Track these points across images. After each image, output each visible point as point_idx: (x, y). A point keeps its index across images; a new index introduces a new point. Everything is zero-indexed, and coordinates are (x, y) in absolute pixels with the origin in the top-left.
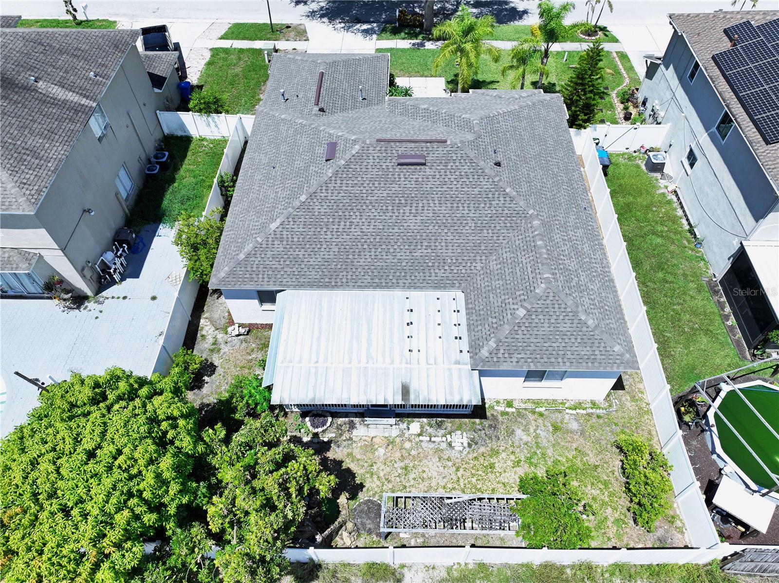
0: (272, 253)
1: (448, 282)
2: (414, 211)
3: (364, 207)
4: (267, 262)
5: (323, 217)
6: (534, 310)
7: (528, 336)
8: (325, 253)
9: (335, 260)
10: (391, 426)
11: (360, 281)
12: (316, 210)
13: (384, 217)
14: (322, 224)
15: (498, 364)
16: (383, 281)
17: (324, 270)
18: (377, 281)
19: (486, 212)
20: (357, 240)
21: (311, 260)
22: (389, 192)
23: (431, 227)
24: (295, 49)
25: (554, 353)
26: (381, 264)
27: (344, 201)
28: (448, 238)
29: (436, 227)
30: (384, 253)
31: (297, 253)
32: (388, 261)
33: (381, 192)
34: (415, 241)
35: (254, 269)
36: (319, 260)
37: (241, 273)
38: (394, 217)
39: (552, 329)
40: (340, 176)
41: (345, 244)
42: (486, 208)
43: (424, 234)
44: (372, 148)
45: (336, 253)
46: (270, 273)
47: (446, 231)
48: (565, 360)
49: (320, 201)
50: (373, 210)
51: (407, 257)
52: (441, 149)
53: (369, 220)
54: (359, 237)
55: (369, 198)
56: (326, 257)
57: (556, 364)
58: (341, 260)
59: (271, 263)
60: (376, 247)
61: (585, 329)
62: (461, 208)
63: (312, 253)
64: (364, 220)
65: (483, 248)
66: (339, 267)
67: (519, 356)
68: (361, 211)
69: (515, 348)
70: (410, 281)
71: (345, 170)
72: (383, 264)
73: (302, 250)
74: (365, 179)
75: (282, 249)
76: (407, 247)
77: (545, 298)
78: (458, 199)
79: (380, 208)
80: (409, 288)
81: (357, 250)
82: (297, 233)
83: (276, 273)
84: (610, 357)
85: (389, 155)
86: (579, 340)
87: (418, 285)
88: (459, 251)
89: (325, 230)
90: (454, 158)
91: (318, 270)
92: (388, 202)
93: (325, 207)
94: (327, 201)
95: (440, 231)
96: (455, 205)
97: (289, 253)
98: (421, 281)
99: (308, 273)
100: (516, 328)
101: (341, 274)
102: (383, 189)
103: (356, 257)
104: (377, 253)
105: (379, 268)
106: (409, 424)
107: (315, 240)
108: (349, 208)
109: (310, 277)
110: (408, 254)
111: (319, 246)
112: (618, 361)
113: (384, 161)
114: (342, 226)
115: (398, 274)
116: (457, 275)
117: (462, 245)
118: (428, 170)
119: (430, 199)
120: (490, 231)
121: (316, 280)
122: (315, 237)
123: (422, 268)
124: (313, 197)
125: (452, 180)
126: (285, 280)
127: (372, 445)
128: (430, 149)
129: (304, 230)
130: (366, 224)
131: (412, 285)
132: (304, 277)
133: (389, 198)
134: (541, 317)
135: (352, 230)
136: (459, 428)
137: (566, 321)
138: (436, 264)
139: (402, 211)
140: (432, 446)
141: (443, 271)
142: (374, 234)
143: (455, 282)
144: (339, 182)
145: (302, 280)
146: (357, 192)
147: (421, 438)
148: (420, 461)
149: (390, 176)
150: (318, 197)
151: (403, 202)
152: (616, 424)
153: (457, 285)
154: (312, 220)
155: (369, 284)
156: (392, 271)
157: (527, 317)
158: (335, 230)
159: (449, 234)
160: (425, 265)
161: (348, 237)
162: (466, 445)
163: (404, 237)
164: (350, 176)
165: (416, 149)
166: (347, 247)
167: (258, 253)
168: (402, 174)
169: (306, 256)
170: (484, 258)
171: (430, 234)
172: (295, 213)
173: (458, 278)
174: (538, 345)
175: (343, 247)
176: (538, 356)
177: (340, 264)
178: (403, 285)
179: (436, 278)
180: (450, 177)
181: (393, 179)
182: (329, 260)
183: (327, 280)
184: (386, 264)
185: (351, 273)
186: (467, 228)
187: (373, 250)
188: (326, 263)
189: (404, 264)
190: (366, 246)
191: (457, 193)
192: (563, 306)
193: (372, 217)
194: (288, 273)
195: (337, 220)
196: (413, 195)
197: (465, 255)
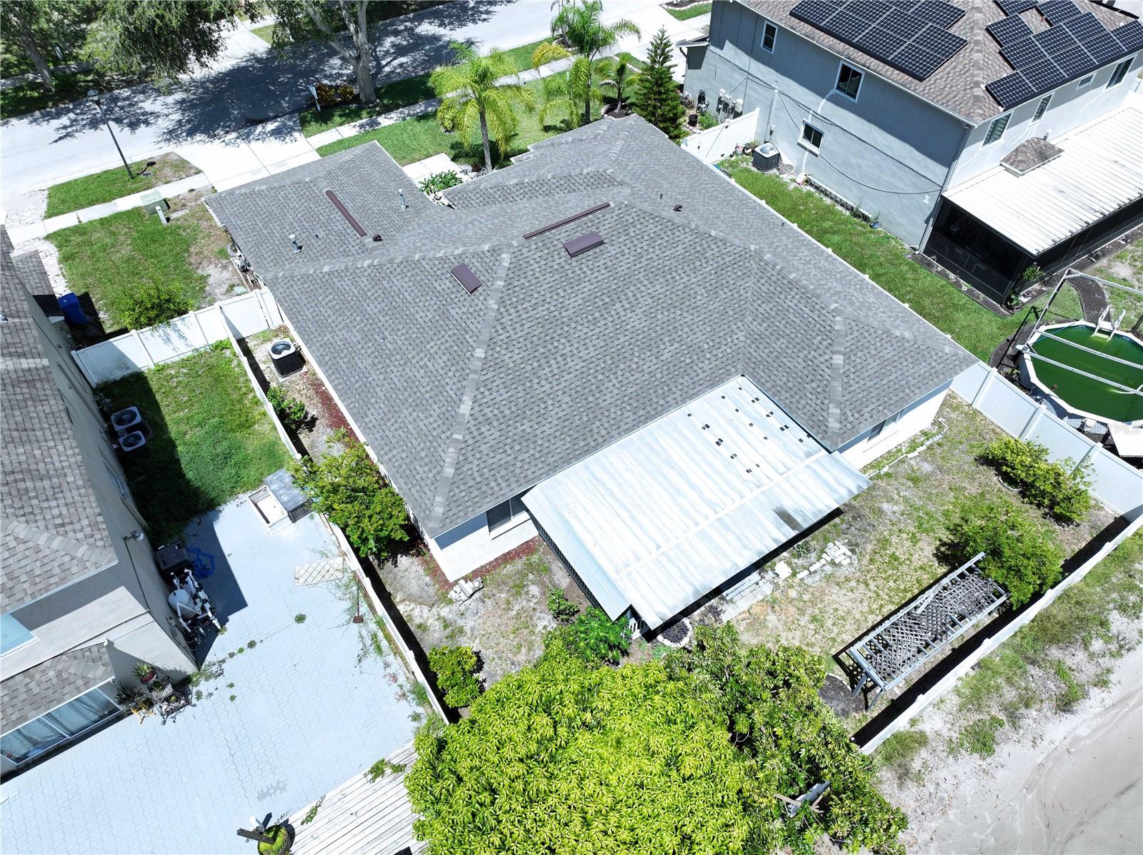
0: (488, 445)
1: (721, 372)
2: (627, 306)
3: (566, 329)
4: (491, 461)
5: (522, 366)
6: (848, 350)
7: (862, 382)
8: (557, 410)
9: (575, 413)
10: (757, 584)
11: (622, 423)
12: (508, 361)
13: (597, 330)
14: (527, 375)
15: (855, 430)
16: (649, 409)
17: (571, 433)
18: (642, 412)
19: (707, 270)
20: (584, 375)
21: (544, 428)
22: (583, 295)
23: (660, 316)
24: (192, 190)
25: (897, 386)
26: (633, 390)
27: (536, 333)
28: (686, 320)
29: (666, 313)
30: (628, 375)
31: (521, 428)
32: (638, 381)
33: (573, 300)
34: (653, 342)
35: (479, 479)
36: (555, 422)
37: (463, 494)
38: (610, 324)
39: (878, 362)
40: (509, 302)
41: (573, 386)
42: (704, 265)
43: (658, 328)
44: (525, 250)
45: (571, 404)
46: (503, 473)
47: (679, 312)
48: (912, 388)
49: (505, 346)
50: (579, 328)
51: (657, 366)
52: (608, 216)
53: (582, 343)
54: (584, 369)
55: (564, 314)
56: (561, 414)
57: (907, 398)
58: (582, 410)
59: (495, 460)
60: (614, 371)
61: (907, 345)
62: (678, 278)
63: (540, 419)
64: (576, 345)
65: (731, 313)
66: (585, 419)
67: (869, 409)
68: (566, 335)
69: (859, 403)
70: (679, 393)
71: (510, 292)
72: (636, 388)
73: (525, 421)
74: (543, 293)
75: (498, 434)
76: (648, 354)
77: (849, 332)
78: (667, 268)
79: (585, 320)
80: (684, 401)
81: (593, 387)
82: (504, 403)
83: (511, 469)
84: (948, 362)
85: (552, 249)
86: (910, 360)
87: (691, 392)
88: (709, 329)
89: (536, 381)
90: (631, 221)
91: (563, 437)
92: (590, 308)
93: (517, 351)
94: (514, 343)
95: (672, 316)
96: (669, 277)
97: (510, 434)
98: (692, 386)
99: (552, 447)
100: (846, 380)
101: (594, 426)
102: (573, 295)
103: (598, 395)
104: (620, 379)
105: (633, 395)
106: (773, 570)
107: (533, 400)
108: (548, 338)
109: (559, 451)
110: (655, 361)
111: (543, 406)
112: (957, 363)
113: (551, 259)
114: (555, 366)
115: (660, 391)
116: (725, 359)
117: (707, 320)
118: (610, 248)
119: (635, 282)
120: (726, 290)
121: (569, 451)
122: (529, 396)
123: (682, 370)
124: (492, 346)
125: (646, 248)
126: (529, 472)
127: (756, 619)
128: (597, 221)
129: (509, 394)
130: (582, 348)
131: (685, 396)
132: (550, 455)
133: (588, 304)
134: (860, 354)
135: (571, 364)
136: (826, 540)
137: (886, 346)
138: (695, 357)
139: (613, 313)
140: (817, 577)
141: (707, 362)
142: (599, 357)
143: (728, 368)
144: (512, 311)
145: (551, 460)
146: (545, 313)
147: (799, 576)
148: (822, 601)
149: (571, 276)
150: (500, 343)
151: (607, 300)
152: (961, 443)
153: (733, 370)
154: (511, 376)
155: (635, 422)
156: (651, 391)
157: (847, 361)
158: (549, 375)
159: (685, 314)
160: (683, 364)
161: (571, 375)
162: (849, 553)
163: (638, 343)
164: (522, 296)
165: (579, 229)
166: (579, 389)
167: (469, 454)
168: (583, 266)
169: (536, 426)
170: (739, 324)
171: (665, 325)
172: (483, 378)
173: (729, 362)
174: (877, 386)
175: (573, 391)
176: (886, 399)
177: (584, 414)
178: (674, 402)
179: (706, 374)
180: (640, 245)
181: (577, 278)
182: (568, 417)
183: (582, 443)
184: (639, 386)
185: (605, 420)
186: (699, 298)
187: (612, 377)
188: (567, 423)
189: (659, 376)
190: (600, 377)
191: (661, 261)
192: (872, 331)
193: (583, 337)
194: (528, 461)
195: (543, 361)
196: (614, 287)
197: (718, 330)
